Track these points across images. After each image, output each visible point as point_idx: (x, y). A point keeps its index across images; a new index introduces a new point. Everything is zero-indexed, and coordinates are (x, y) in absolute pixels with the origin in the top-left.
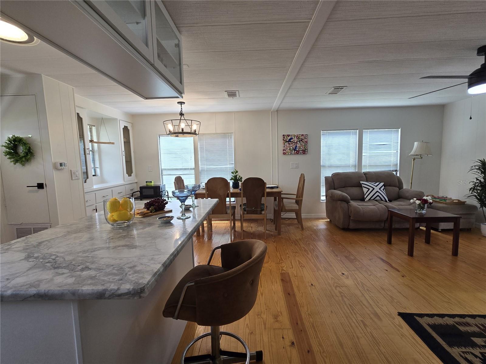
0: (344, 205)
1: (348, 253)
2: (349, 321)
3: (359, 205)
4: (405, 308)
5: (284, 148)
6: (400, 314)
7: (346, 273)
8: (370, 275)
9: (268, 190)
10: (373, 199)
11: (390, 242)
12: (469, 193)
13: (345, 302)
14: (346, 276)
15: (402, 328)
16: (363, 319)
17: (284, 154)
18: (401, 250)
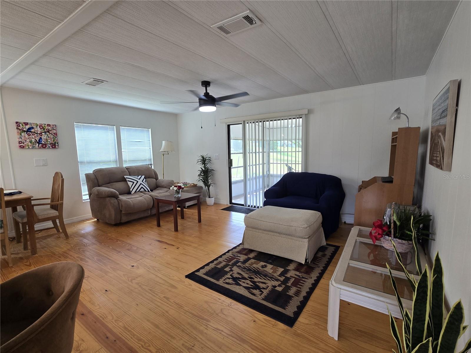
0: (114, 200)
1: (129, 246)
2: (155, 304)
3: (128, 199)
4: (188, 271)
5: (20, 140)
6: (187, 277)
7: (135, 265)
8: (155, 257)
9: (7, 198)
10: (138, 191)
11: (159, 225)
12: (197, 178)
13: (145, 289)
14: (136, 267)
15: (191, 285)
16: (165, 295)
17: (22, 147)
18: (168, 229)
